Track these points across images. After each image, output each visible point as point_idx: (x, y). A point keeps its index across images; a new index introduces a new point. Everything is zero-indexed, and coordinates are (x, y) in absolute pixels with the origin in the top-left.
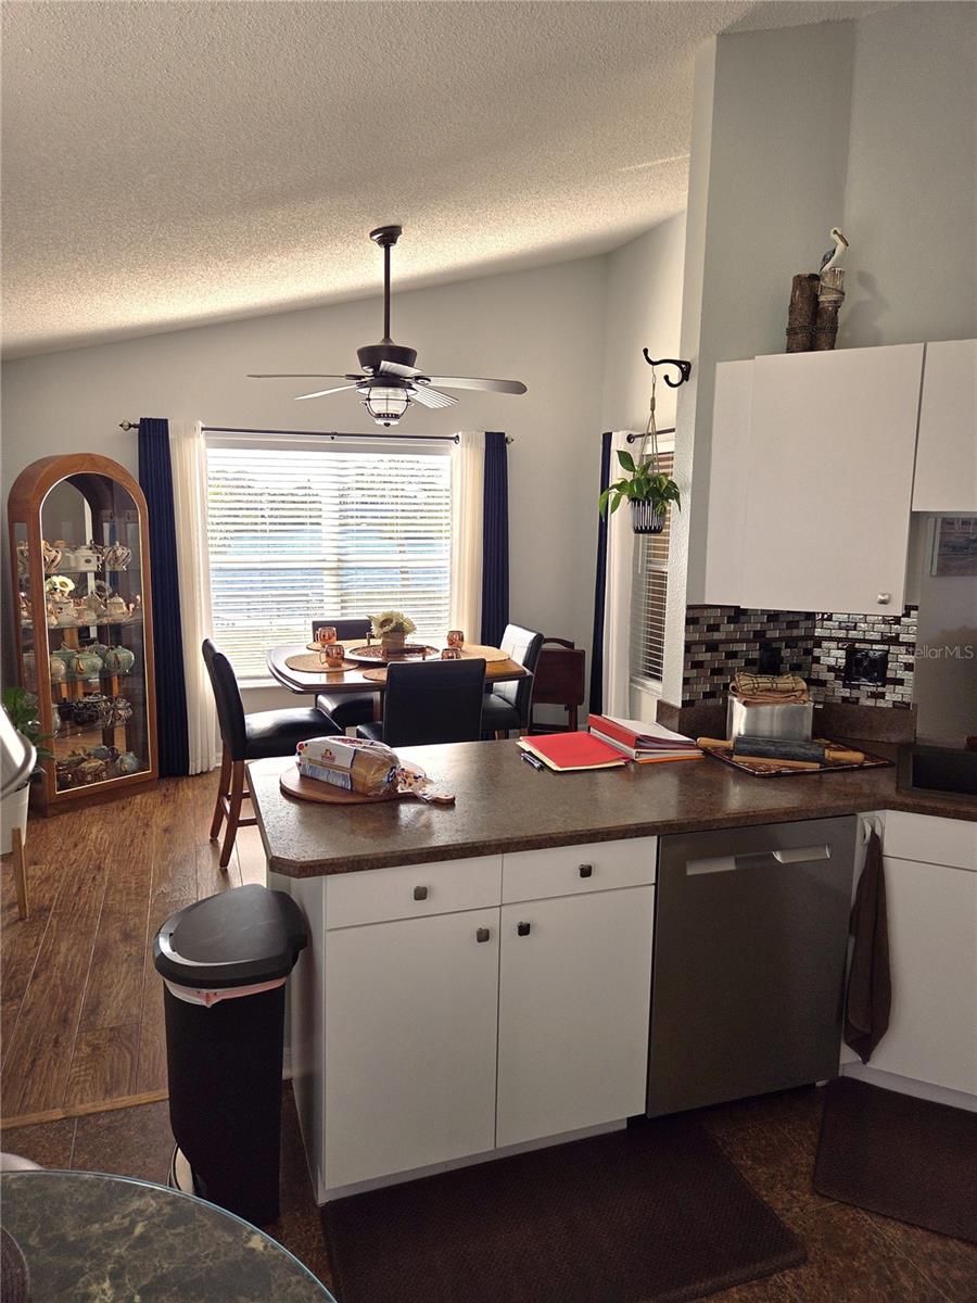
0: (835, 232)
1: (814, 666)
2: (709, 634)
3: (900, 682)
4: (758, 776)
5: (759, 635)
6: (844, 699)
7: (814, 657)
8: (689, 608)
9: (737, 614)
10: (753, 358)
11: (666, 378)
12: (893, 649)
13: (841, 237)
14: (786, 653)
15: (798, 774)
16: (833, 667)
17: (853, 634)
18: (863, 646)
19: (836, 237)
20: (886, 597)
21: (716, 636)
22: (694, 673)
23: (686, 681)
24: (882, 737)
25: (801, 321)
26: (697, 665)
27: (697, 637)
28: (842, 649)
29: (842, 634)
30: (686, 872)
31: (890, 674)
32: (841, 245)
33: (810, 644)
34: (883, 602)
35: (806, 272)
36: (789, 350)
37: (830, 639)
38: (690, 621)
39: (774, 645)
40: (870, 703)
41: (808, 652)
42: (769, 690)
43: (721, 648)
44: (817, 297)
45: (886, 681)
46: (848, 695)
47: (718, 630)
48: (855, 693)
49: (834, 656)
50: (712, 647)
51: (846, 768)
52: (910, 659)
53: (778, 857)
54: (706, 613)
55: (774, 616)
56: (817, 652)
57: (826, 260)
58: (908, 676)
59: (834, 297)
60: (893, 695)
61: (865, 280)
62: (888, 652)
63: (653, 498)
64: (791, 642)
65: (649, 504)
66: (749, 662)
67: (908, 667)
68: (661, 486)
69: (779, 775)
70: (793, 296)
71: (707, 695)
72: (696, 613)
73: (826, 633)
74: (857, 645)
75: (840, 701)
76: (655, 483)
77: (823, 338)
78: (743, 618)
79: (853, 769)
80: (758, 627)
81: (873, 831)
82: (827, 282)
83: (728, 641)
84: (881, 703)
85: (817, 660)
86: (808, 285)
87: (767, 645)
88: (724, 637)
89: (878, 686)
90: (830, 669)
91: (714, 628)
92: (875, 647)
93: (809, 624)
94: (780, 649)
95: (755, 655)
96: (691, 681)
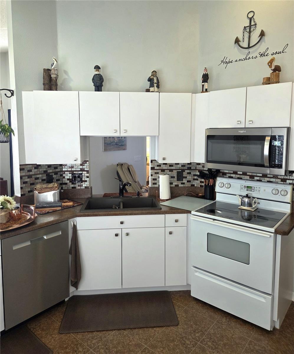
0: (54, 58)
1: (63, 179)
2: (29, 173)
3: (86, 181)
4: (41, 214)
5: (45, 172)
6: (73, 188)
7: (63, 177)
8: (20, 165)
9: (37, 166)
10: (33, 91)
11: (5, 94)
12: (84, 172)
13: (55, 60)
14: (54, 176)
15: (55, 211)
16: (69, 179)
17: (73, 169)
18: (76, 172)
19: (54, 59)
20: (76, 159)
21: (31, 173)
22: (24, 185)
23: (21, 188)
24: (83, 197)
25: (46, 82)
26: (25, 183)
27: (24, 174)
28: (70, 174)
29: (70, 169)
30: (13, 249)
31: (83, 179)
32: (55, 62)
33: (62, 173)
34: (75, 160)
35: (46, 68)
36: (44, 90)
37: (67, 171)
38: (21, 170)
39: (51, 174)
40: (79, 188)
41: (61, 175)
42: (46, 188)
43: (33, 177)
44: (50, 75)
45: (82, 181)
46: (73, 186)
47: (31, 171)
48: (75, 186)
49: (68, 176)
50: (30, 177)
51: (68, 207)
52: (88, 175)
53: (45, 237)
54: (26, 166)
55: (49, 166)
56: (64, 175)
57: (52, 66)
58: (88, 179)
59: (55, 76)
60: (84, 185)
61: (66, 72)
62: (82, 173)
63: (4, 132)
64: (56, 173)
65: (2, 134)
66: (43, 180)
67: (87, 177)
68: (5, 128)
69: (48, 213)
70: (44, 74)
71: (29, 192)
72: (23, 167)
73: (66, 170)
74: (74, 172)
75: (71, 188)
76: (3, 127)
77: (53, 87)
78: (39, 167)
79: (71, 207)
80: (45, 170)
81: (74, 224)
82: (52, 71)
83: (35, 175)
84: (82, 188)
85: (64, 177)
86: (47, 72)
87: (48, 175)
88: (34, 173)
89: (80, 183)
90: (68, 179)
91: (30, 171)
92: (79, 172)
93: (61, 167)
94: (53, 175)
95: (45, 178)
96: (23, 188)
